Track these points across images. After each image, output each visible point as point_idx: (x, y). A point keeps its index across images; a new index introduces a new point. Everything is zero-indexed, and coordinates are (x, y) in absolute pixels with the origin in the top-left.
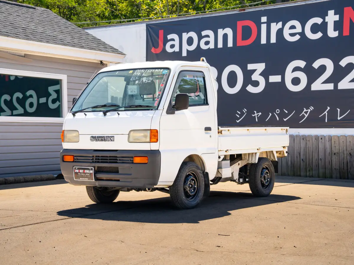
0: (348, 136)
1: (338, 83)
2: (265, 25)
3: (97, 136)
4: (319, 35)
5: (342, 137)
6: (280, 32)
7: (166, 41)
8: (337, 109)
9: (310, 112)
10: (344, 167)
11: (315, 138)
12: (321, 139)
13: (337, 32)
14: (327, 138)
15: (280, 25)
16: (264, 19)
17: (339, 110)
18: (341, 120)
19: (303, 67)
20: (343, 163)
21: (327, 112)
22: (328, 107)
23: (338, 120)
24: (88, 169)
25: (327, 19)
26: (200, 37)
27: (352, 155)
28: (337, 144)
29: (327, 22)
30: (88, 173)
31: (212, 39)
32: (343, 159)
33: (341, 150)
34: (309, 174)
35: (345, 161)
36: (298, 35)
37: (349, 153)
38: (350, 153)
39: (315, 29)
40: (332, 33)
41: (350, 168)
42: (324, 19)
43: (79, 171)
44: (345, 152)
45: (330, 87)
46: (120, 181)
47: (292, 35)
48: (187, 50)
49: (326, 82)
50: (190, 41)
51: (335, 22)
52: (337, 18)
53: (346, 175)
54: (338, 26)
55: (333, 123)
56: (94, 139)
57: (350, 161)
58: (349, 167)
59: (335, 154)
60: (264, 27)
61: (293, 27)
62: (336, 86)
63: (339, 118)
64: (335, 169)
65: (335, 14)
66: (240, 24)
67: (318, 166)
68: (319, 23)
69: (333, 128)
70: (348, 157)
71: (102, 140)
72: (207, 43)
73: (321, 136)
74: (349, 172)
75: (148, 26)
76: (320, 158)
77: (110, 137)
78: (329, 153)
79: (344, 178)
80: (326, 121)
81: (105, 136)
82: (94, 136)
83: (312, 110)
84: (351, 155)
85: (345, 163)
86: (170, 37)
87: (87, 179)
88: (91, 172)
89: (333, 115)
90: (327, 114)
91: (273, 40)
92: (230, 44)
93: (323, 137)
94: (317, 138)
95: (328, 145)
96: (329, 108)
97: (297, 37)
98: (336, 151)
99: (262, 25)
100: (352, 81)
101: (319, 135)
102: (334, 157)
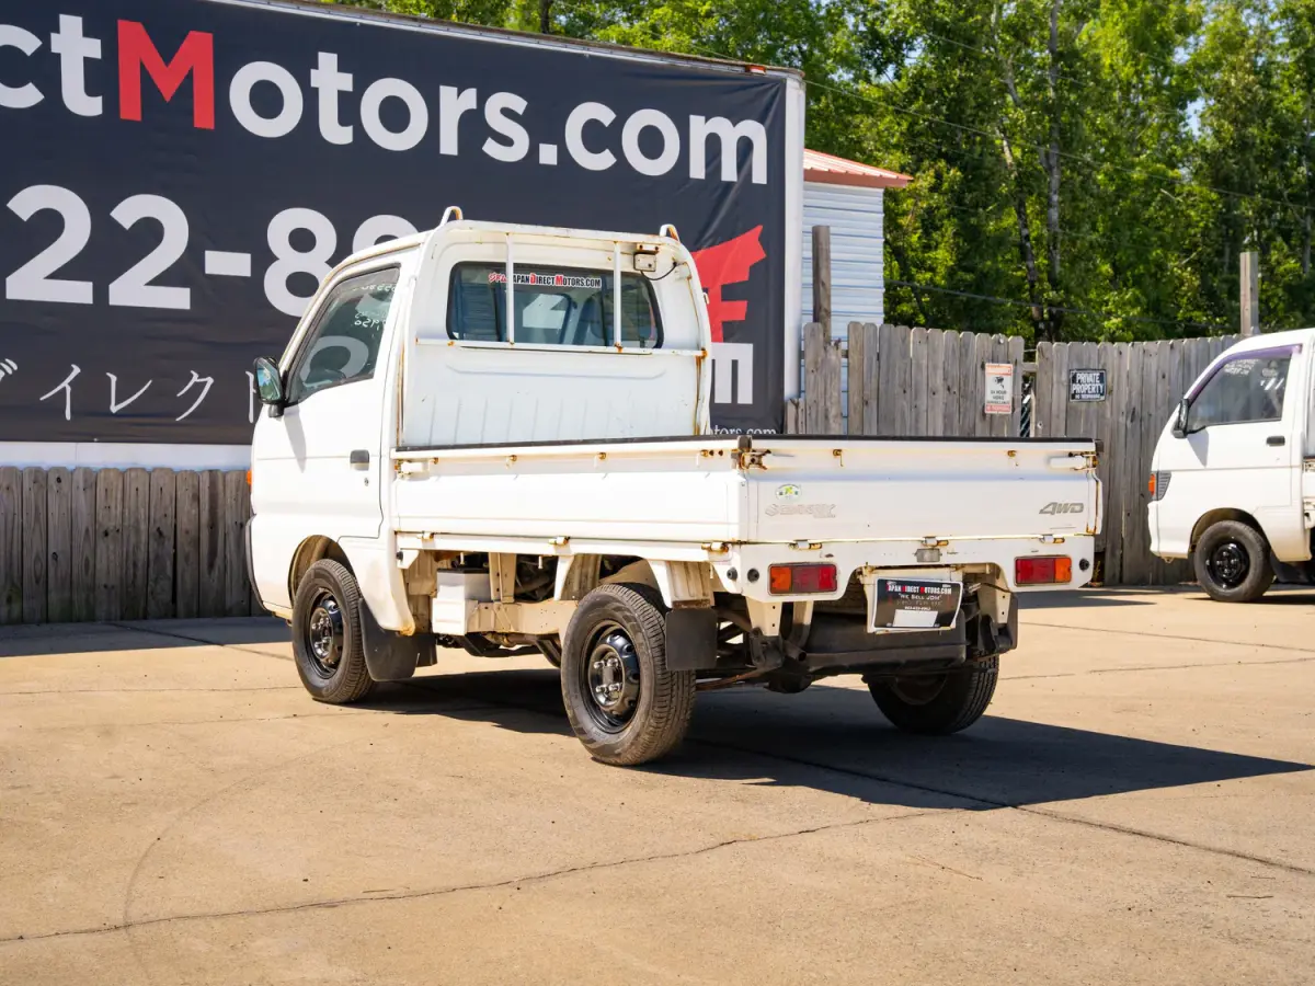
0: (155, 469)
1: (111, 282)
4: (30, 95)
5: (133, 474)
8: (108, 374)
10: (135, 575)
11: (33, 478)
12: (59, 480)
13: (99, 100)
14: (79, 479)
17: (114, 379)
18: (119, 414)
20: (135, 565)
21: (70, 384)
22: (74, 366)
23: (111, 414)
25: (58, 43)
27: (165, 533)
28: (116, 499)
32: (137, 548)
33: (129, 519)
34: (9, 612)
35: (142, 556)
37: (155, 530)
38: (158, 529)
40: (81, 102)
41: (156, 581)
42: (46, 41)
44: (143, 527)
45: (80, 292)
49: (63, 273)
51: (89, 63)
52: (94, 48)
53: (142, 604)
54: (98, 77)
55: (93, 424)
57: (157, 557)
58: (152, 575)
59: (106, 534)
62: (101, 293)
63: (114, 409)
64: (105, 586)
65: (87, 33)
67: (43, 580)
68: (28, 52)
69: (93, 441)
70: (153, 545)
73: (56, 469)
74: (152, 593)
76: (52, 550)
78: (87, 531)
79: (136, 618)
80: (68, 417)
83: (10, 372)
84: (161, 534)
85: (140, 564)
89: (90, 394)
90: (68, 390)
93: (61, 476)
94: (40, 477)
95: (82, 502)
96: (76, 370)
98: (113, 524)
100: (157, 282)
101: (45, 467)
102: (101, 545)
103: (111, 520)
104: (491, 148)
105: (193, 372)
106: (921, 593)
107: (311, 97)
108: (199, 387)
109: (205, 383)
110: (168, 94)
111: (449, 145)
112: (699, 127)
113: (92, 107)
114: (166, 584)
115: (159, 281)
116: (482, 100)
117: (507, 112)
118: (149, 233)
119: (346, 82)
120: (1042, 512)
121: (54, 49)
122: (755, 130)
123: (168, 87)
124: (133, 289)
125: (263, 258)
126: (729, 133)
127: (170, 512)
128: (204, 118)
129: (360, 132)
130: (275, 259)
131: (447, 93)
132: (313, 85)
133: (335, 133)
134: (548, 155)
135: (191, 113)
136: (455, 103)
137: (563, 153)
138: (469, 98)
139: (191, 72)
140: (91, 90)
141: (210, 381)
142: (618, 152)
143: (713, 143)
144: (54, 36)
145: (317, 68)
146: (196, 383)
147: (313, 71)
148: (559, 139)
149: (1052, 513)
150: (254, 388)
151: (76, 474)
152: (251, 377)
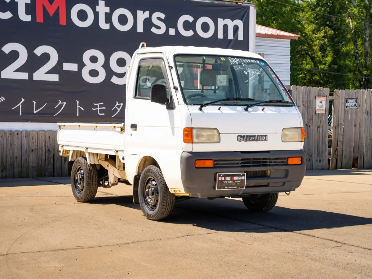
0: (47, 131)
1: (34, 73)
3: (246, 135)
4: (8, 15)
5: (41, 132)
8: (33, 101)
10: (41, 164)
11: (9, 134)
12: (18, 134)
13: (30, 16)
14: (24, 134)
17: (35, 103)
18: (36, 114)
20: (41, 161)
21: (21, 104)
22: (22, 99)
23: (34, 114)
24: (239, 175)
27: (51, 150)
28: (35, 139)
30: (239, 180)
32: (42, 155)
33: (40, 146)
34: (2, 174)
35: (44, 158)
37: (48, 149)
38: (49, 149)
41: (48, 165)
43: (225, 178)
44: (44, 148)
45: (24, 76)
46: (269, 186)
49: (19, 70)
53: (44, 172)
54: (30, 9)
55: (28, 117)
56: (243, 139)
57: (48, 158)
58: (47, 164)
59: (32, 151)
62: (31, 76)
63: (35, 112)
64: (32, 167)
67: (13, 165)
69: (28, 122)
70: (47, 154)
71: (253, 140)
73: (17, 131)
74: (47, 169)
76: (15, 156)
77: (263, 136)
78: (26, 150)
79: (42, 176)
80: (21, 114)
81: (257, 134)
82: (242, 135)
83: (2, 100)
84: (49, 151)
85: (43, 160)
87: (235, 187)
88: (243, 178)
89: (28, 107)
90: (21, 106)
93: (18, 133)
94: (12, 133)
95: (25, 140)
96: (23, 100)
98: (34, 148)
100: (48, 73)
101: (13, 130)
102: (31, 154)
103: (34, 146)
104: (154, 30)
105: (59, 101)
107: (96, 14)
108: (61, 105)
109: (63, 104)
110: (51, 14)
111: (140, 29)
112: (221, 22)
113: (27, 18)
114: (52, 166)
116: (151, 15)
117: (159, 19)
118: (46, 57)
119: (107, 10)
121: (16, 1)
122: (239, 23)
123: (51, 12)
124: (41, 75)
125: (82, 65)
126: (231, 24)
127: (52, 144)
128: (63, 21)
129: (112, 25)
130: (85, 65)
131: (139, 13)
132: (97, 11)
133: (104, 26)
134: (172, 32)
135: (59, 20)
136: (142, 16)
137: (177, 31)
138: (147, 14)
139: (59, 7)
140: (27, 13)
141: (65, 103)
142: (195, 31)
143: (226, 27)
145: (98, 5)
146: (60, 104)
147: (97, 6)
148: (175, 27)
150: (79, 105)
151: (23, 132)
152: (78, 102)
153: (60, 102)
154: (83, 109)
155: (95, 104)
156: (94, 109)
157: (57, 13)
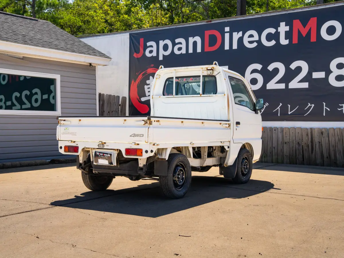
0: (297, 128)
1: (289, 83)
2: (228, 34)
4: (273, 43)
5: (292, 129)
6: (241, 40)
7: (146, 47)
9: (266, 107)
10: (293, 154)
11: (269, 129)
12: (275, 130)
13: (288, 40)
15: (240, 34)
16: (227, 29)
17: (289, 106)
18: (291, 114)
19: (259, 69)
20: (293, 151)
23: (289, 115)
25: (279, 29)
26: (174, 44)
27: (300, 143)
28: (288, 135)
29: (279, 32)
31: (184, 46)
32: (293, 147)
33: (291, 140)
34: (265, 160)
35: (294, 149)
36: (255, 43)
37: (297, 142)
38: (298, 142)
39: (269, 37)
40: (284, 41)
42: (277, 30)
44: (294, 142)
45: (282, 86)
47: (251, 42)
48: (163, 55)
49: (279, 82)
50: (166, 47)
51: (286, 32)
52: (287, 28)
53: (295, 160)
54: (288, 35)
55: (285, 117)
57: (298, 149)
58: (297, 154)
60: (227, 36)
61: (251, 36)
62: (287, 86)
63: (289, 113)
64: (286, 155)
65: (286, 25)
66: (208, 33)
67: (271, 153)
68: (273, 33)
69: (284, 121)
70: (297, 146)
72: (180, 49)
73: (275, 128)
74: (298, 158)
75: (130, 35)
76: (273, 146)
78: (281, 142)
79: (294, 164)
80: (279, 115)
83: (267, 105)
84: (299, 143)
86: (149, 44)
89: (284, 110)
90: (279, 109)
91: (235, 46)
92: (199, 50)
93: (276, 129)
94: (271, 129)
95: (280, 135)
96: (281, 104)
97: (255, 44)
99: (226, 34)
101: (273, 127)
102: (285, 145)
103: (286, 140)
105: (309, 103)
106: (103, 155)
108: (310, 107)
109: (312, 106)
110: (304, 35)
113: (286, 42)
114: (301, 156)
115: (301, 81)
118: (299, 69)
120: (130, 136)
121: (279, 31)
123: (304, 33)
124: (295, 84)
127: (301, 138)
128: (313, 39)
130: (332, 72)
135: (310, 39)
139: (311, 28)
140: (286, 39)
141: (313, 105)
144: (279, 28)
146: (309, 106)
149: (134, 137)
150: (325, 106)
151: (279, 129)
152: (324, 104)
153: (309, 105)
154: (329, 110)
155: (341, 104)
156: (339, 109)
157: (309, 34)
